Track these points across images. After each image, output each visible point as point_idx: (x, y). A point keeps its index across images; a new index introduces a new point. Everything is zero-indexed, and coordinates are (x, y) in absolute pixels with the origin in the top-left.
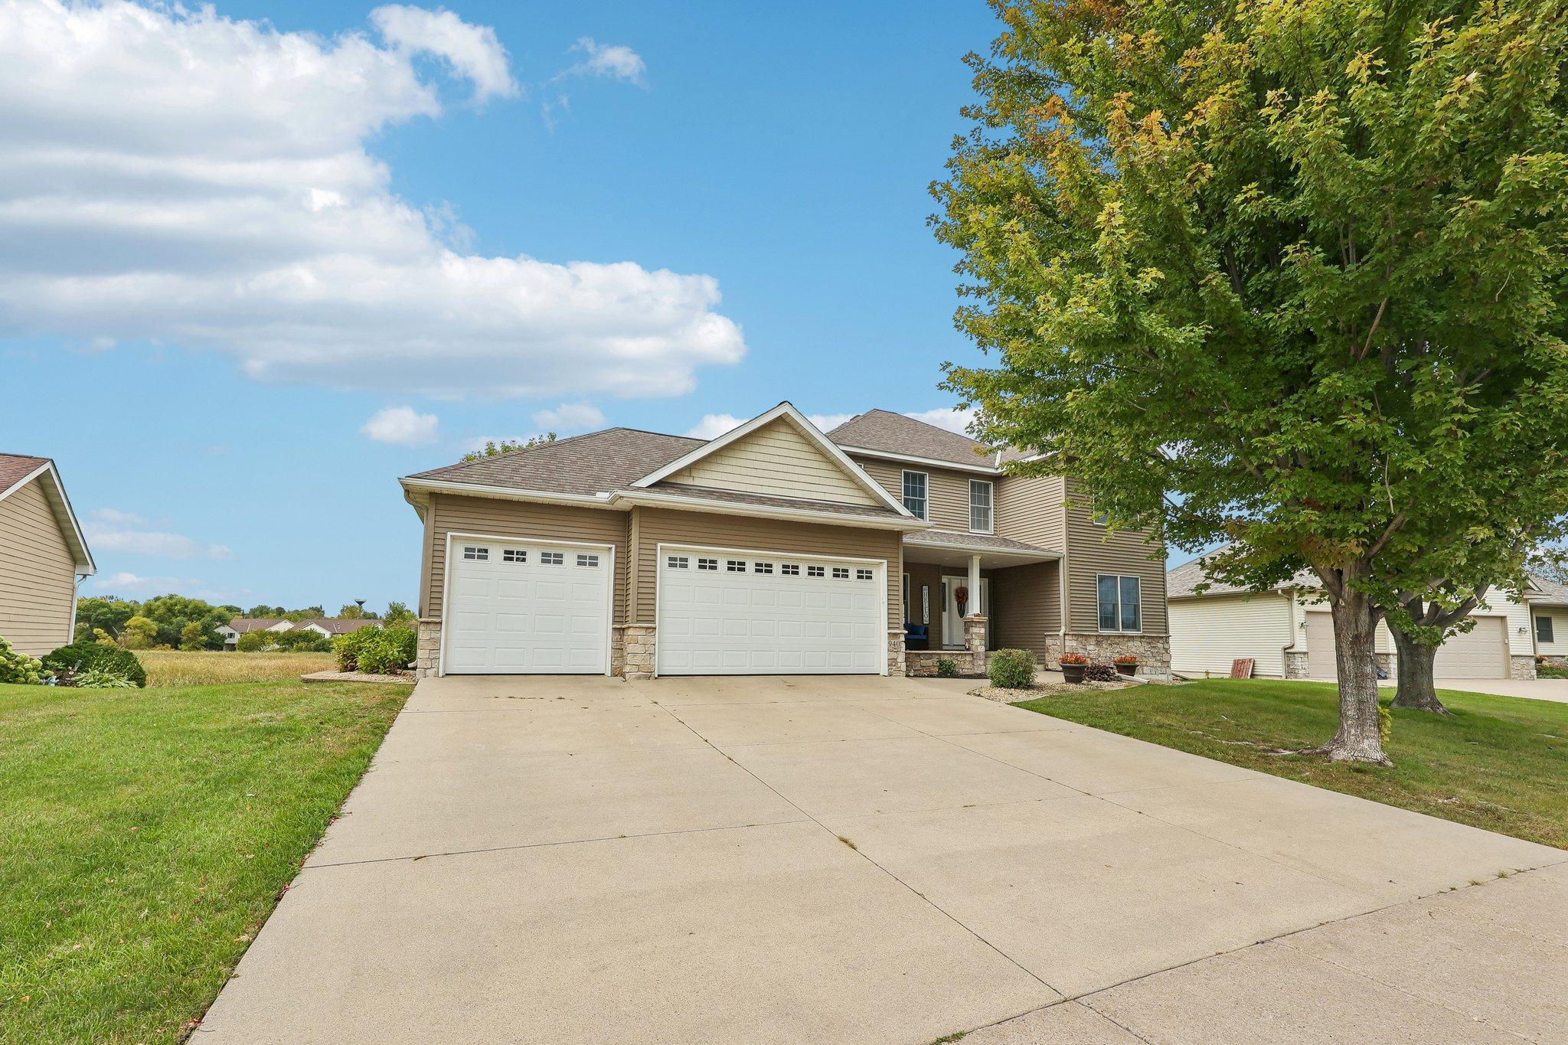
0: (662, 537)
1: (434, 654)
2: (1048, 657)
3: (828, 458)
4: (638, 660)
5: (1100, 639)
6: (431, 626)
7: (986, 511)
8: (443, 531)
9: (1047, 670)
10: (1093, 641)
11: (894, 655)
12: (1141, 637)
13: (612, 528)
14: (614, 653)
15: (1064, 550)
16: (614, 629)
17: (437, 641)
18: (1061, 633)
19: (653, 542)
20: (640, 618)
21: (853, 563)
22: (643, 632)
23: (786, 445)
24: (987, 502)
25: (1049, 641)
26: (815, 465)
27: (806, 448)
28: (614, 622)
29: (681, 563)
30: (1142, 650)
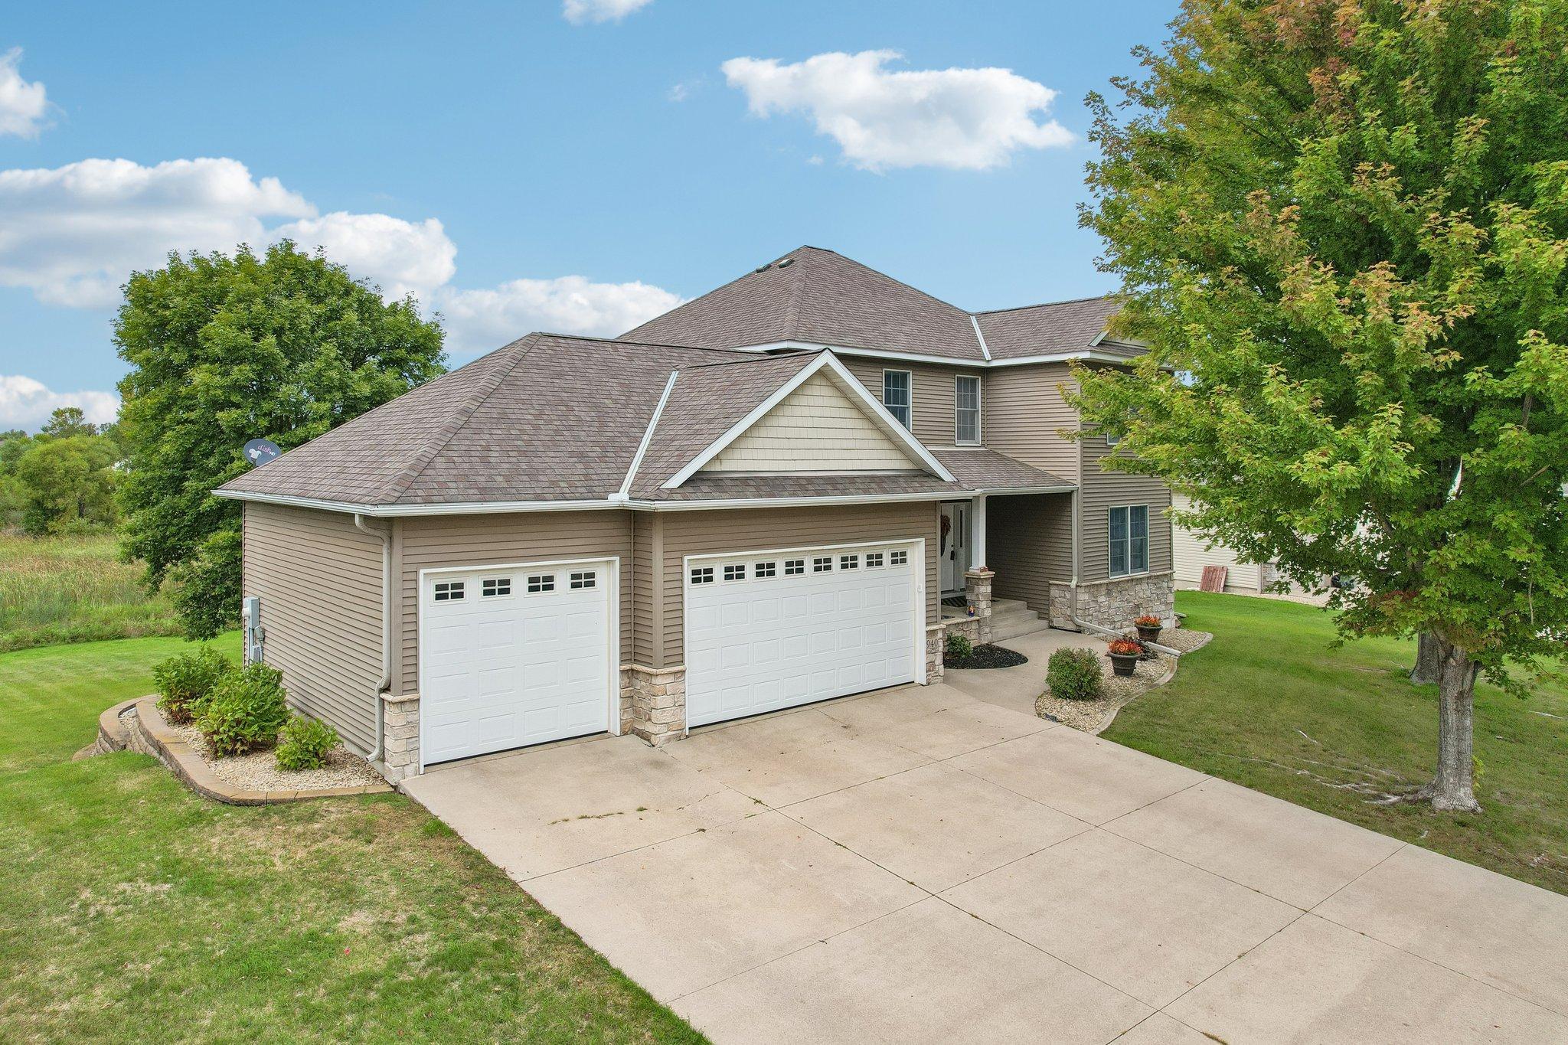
0: (688, 547)
1: (413, 743)
2: (1052, 612)
3: (864, 414)
4: (667, 717)
5: (1110, 587)
6: (407, 707)
7: (973, 414)
8: (413, 568)
9: (1051, 627)
10: (1103, 590)
11: (932, 657)
12: (1149, 578)
13: (615, 533)
14: (622, 704)
15: (1077, 480)
16: (622, 672)
17: (414, 725)
18: (1073, 584)
19: (679, 555)
20: (668, 660)
21: (886, 548)
22: (671, 679)
23: (819, 401)
24: (974, 405)
25: (1054, 592)
26: (850, 423)
27: (841, 403)
28: (622, 661)
29: (703, 576)
30: (1148, 593)
